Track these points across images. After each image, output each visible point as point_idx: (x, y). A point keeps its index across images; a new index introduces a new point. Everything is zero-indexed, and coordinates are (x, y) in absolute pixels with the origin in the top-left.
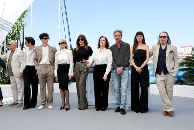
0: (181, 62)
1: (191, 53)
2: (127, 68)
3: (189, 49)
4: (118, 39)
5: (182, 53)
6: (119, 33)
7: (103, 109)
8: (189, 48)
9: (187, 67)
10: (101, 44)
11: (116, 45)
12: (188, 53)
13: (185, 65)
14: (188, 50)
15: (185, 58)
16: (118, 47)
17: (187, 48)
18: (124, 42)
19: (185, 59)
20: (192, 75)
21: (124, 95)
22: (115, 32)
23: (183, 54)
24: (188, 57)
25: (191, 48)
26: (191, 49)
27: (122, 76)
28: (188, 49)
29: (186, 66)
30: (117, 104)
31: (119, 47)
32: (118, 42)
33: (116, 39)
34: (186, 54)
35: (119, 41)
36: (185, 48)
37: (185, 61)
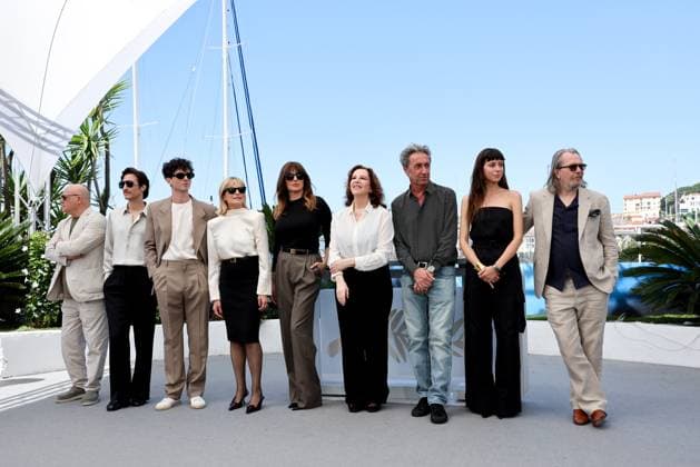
0: (626, 247)
1: (658, 216)
2: (448, 270)
3: (652, 205)
5: (629, 218)
7: (372, 405)
8: (651, 200)
9: (647, 264)
10: (353, 191)
11: (411, 195)
12: (650, 216)
13: (640, 256)
14: (647, 206)
15: (639, 233)
16: (417, 200)
17: (645, 201)
18: (435, 185)
19: (639, 238)
20: (665, 290)
21: (442, 361)
23: (633, 220)
24: (649, 230)
25: (658, 200)
26: (657, 203)
27: (434, 297)
28: (649, 203)
29: (643, 261)
30: (418, 388)
31: (421, 202)
32: (421, 186)
34: (640, 220)
36: (638, 201)
37: (639, 243)
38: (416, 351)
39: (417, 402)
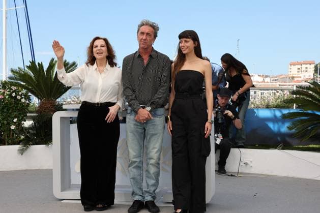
0: (286, 98)
1: (312, 77)
2: (161, 111)
3: (308, 70)
4: (145, 40)
5: (293, 78)
6: (150, 28)
7: (100, 206)
8: (308, 66)
9: (298, 110)
10: (97, 56)
12: (307, 77)
13: (295, 105)
14: (305, 70)
15: (295, 89)
16: (143, 60)
17: (304, 66)
20: (309, 128)
21: (153, 173)
22: (142, 25)
23: (296, 79)
24: (301, 87)
25: (313, 66)
26: (311, 68)
28: (306, 68)
29: (297, 108)
30: (133, 194)
31: (145, 62)
32: (143, 48)
33: (140, 41)
34: (300, 79)
35: (146, 47)
36: (299, 66)
37: (295, 96)
38: (133, 168)
39: (131, 204)
